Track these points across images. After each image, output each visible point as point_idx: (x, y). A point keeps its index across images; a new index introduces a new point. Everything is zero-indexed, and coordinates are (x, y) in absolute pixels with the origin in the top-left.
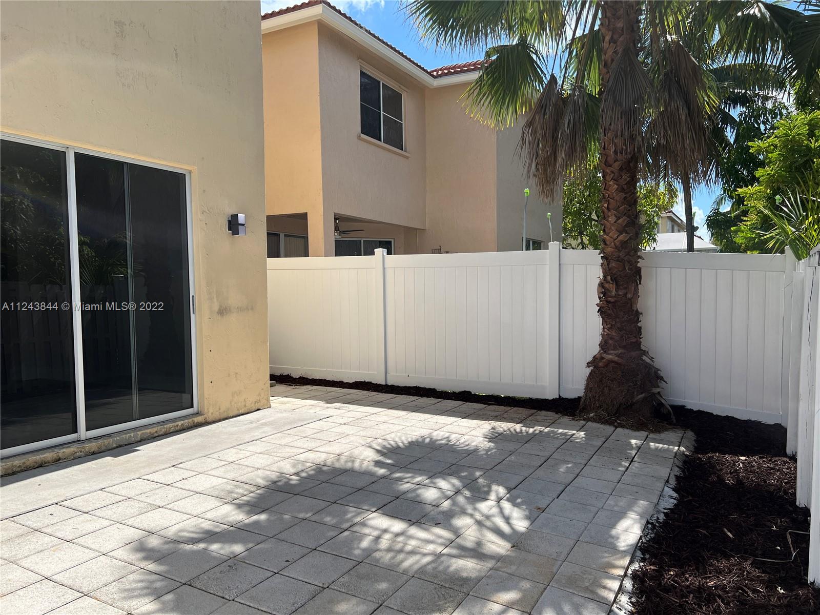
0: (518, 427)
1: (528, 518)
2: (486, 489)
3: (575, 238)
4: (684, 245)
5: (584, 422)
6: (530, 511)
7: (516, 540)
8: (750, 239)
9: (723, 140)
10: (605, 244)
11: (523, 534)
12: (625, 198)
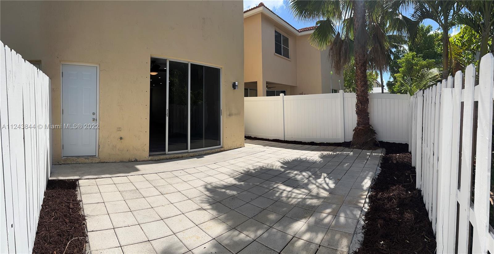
0: (331, 153)
1: (334, 183)
2: (320, 174)
3: (348, 89)
4: (381, 92)
5: (352, 149)
6: (335, 181)
7: (331, 191)
8: (399, 90)
9: (390, 58)
10: (357, 91)
11: (333, 189)
12: (363, 75)
